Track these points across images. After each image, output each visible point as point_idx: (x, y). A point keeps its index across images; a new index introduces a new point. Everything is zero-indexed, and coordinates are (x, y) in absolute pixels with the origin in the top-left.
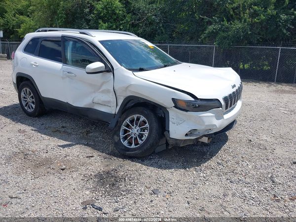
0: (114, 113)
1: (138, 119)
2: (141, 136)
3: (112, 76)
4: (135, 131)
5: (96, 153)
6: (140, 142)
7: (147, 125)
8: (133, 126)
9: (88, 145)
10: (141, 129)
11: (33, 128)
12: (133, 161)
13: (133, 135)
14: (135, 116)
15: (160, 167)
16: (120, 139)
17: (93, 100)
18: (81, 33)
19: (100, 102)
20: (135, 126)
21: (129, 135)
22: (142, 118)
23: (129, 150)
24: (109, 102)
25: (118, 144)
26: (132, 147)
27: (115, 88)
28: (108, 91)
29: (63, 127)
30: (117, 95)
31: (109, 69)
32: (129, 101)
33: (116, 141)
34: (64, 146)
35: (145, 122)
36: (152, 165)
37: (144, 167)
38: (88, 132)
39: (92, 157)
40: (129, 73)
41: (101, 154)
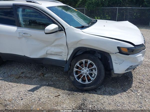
0: (65, 60)
1: (86, 62)
3: (64, 34)
4: (85, 71)
5: (60, 92)
6: (92, 79)
7: (95, 66)
10: (90, 70)
12: (90, 93)
13: (85, 74)
14: (84, 61)
15: (110, 94)
16: (75, 78)
17: (47, 52)
19: (53, 53)
20: (84, 67)
21: (81, 75)
22: (89, 62)
23: (85, 86)
24: (61, 52)
25: (75, 82)
27: (68, 42)
28: (61, 45)
29: (22, 73)
30: (69, 47)
32: (79, 51)
33: (73, 80)
34: (33, 90)
35: (92, 64)
36: (104, 94)
37: (101, 97)
38: (43, 74)
39: (59, 96)
40: (79, 31)
41: (63, 91)
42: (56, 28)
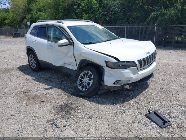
0: (75, 69)
1: (88, 73)
2: (89, 84)
3: (73, 48)
4: (86, 80)
5: (63, 93)
6: (88, 87)
7: (92, 77)
8: (85, 77)
9: (60, 88)
10: (89, 79)
11: (33, 78)
12: (83, 98)
13: (84, 83)
14: (86, 72)
15: (98, 103)
16: (77, 85)
17: (64, 62)
18: (58, 22)
19: (68, 63)
21: (82, 83)
22: (90, 73)
23: (81, 91)
24: (72, 63)
25: (76, 88)
26: (83, 90)
27: (75, 55)
28: (71, 57)
29: (50, 78)
30: (76, 59)
31: (71, 43)
32: (83, 62)
33: (75, 86)
34: (46, 89)
35: (91, 75)
36: (93, 102)
37: (89, 102)
39: (60, 95)
40: (82, 46)
41: (66, 93)
42: (66, 42)
